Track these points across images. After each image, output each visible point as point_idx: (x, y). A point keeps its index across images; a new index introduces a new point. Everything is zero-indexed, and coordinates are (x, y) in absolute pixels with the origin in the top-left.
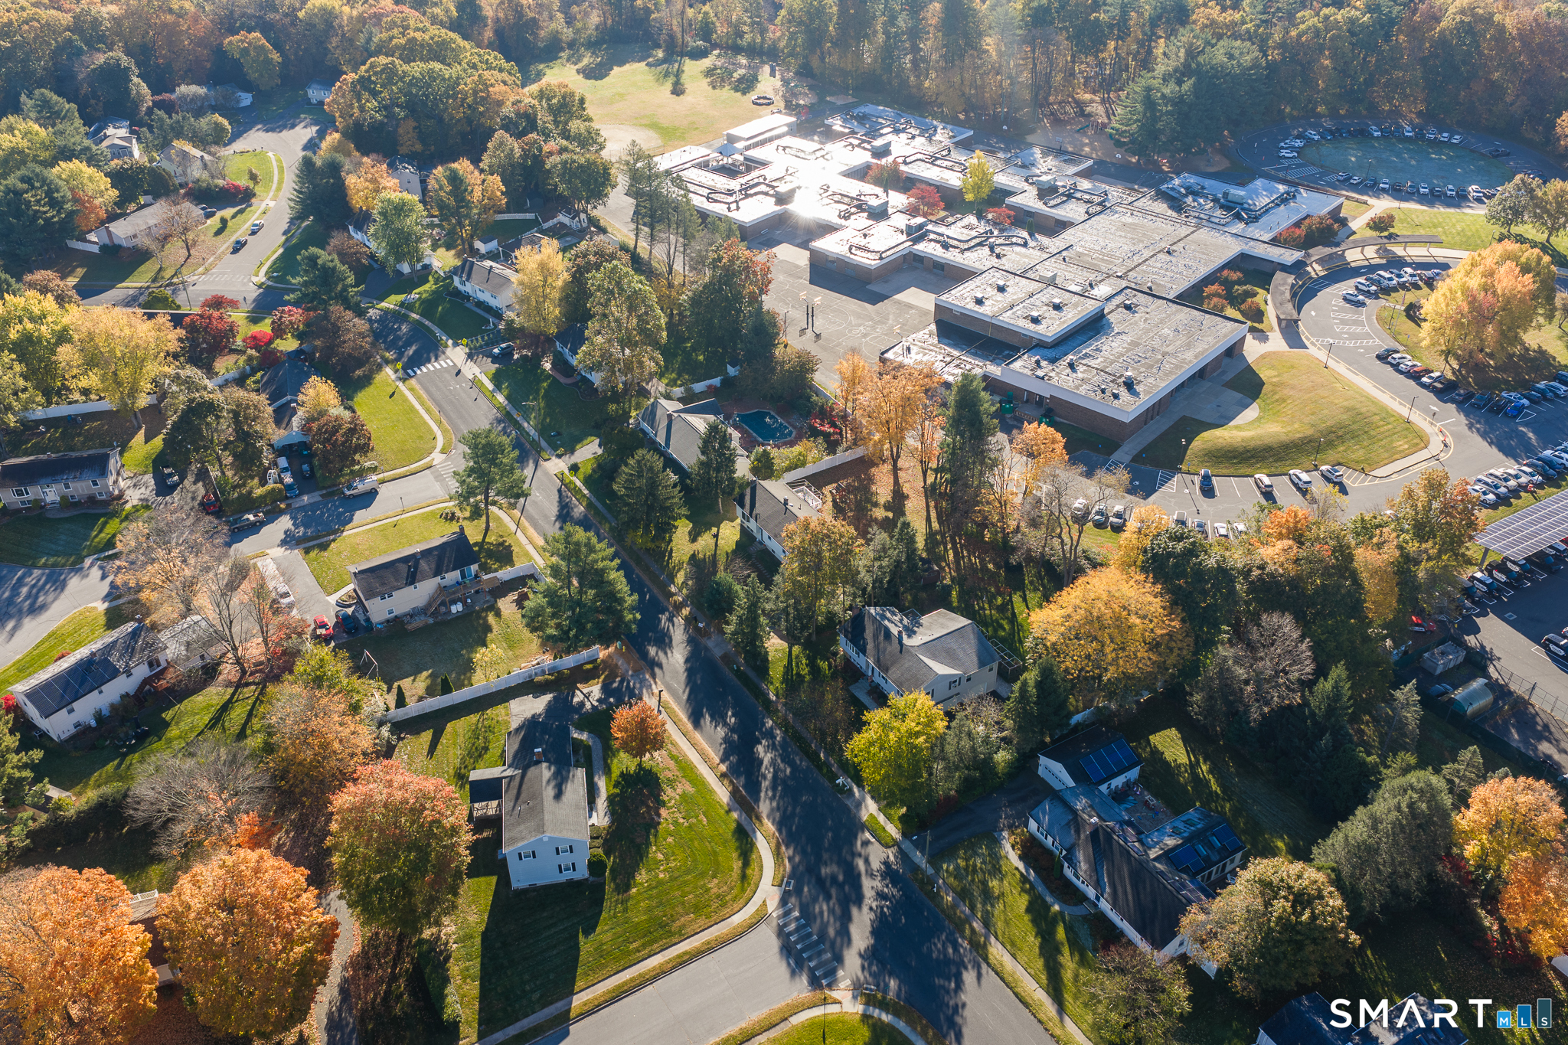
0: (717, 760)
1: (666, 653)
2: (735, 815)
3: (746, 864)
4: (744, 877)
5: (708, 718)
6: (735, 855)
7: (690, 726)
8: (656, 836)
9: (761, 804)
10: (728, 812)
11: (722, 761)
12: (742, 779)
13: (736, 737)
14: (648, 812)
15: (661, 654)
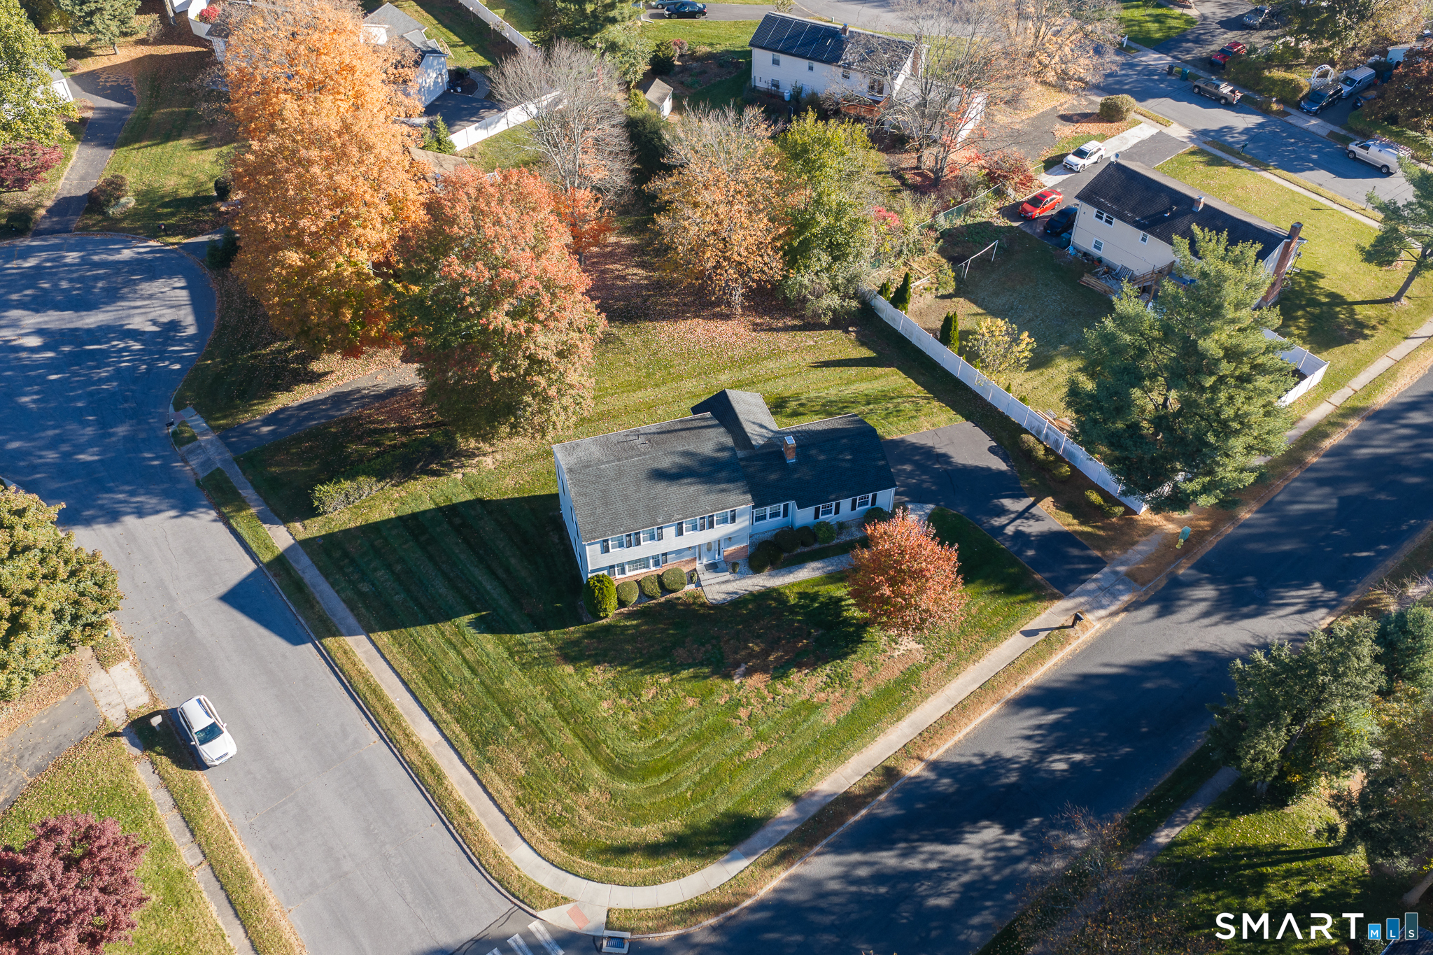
0: (934, 754)
1: (1206, 614)
2: (786, 810)
3: (654, 851)
4: (621, 851)
5: (1051, 718)
6: (676, 825)
7: (1014, 691)
8: (695, 677)
9: (830, 859)
10: (790, 796)
11: (934, 766)
12: (891, 811)
13: (1013, 778)
14: (752, 655)
15: (1202, 607)
